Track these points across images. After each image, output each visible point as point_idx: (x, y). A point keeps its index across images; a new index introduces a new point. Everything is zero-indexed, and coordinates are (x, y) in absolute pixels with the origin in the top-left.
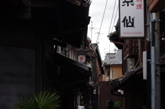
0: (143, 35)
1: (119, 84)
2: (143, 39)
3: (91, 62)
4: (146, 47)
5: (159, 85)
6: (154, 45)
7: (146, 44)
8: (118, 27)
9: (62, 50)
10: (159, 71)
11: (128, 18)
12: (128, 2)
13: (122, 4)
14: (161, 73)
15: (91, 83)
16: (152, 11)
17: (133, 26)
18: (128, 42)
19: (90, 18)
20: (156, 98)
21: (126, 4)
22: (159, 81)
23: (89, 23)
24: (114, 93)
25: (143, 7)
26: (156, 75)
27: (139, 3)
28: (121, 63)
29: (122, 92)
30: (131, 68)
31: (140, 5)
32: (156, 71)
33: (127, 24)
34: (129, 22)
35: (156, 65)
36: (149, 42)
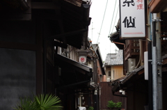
0: (144, 35)
1: (121, 85)
2: (144, 39)
3: (92, 62)
4: (147, 47)
5: (160, 85)
6: (155, 45)
7: (147, 44)
8: (118, 28)
9: (62, 51)
10: (160, 71)
11: (128, 18)
12: (128, 3)
13: (122, 4)
14: (163, 73)
15: (92, 83)
16: (153, 12)
17: (133, 26)
18: (128, 42)
19: (90, 18)
20: (157, 98)
21: (127, 4)
22: (160, 81)
23: (89, 24)
24: (116, 93)
25: (143, 7)
26: (158, 75)
27: (140, 3)
28: (122, 63)
29: (123, 93)
30: (132, 68)
31: (141, 5)
32: (158, 71)
33: (128, 24)
34: (130, 23)
35: (158, 65)
36: (150, 42)
